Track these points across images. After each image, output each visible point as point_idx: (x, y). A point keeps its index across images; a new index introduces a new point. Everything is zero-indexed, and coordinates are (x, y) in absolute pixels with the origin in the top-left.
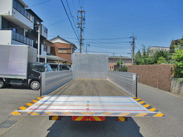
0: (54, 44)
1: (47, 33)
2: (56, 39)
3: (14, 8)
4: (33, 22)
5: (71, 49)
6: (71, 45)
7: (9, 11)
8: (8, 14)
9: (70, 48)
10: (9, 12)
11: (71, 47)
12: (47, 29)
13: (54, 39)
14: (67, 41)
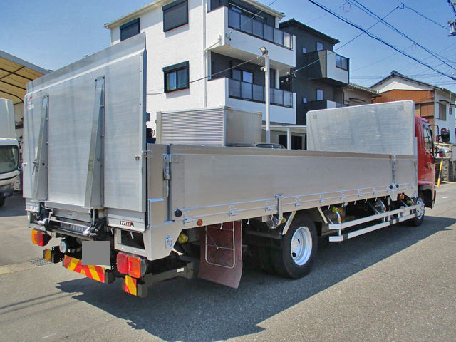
0: (383, 95)
1: (348, 70)
2: (386, 83)
3: (229, 27)
4: (294, 49)
5: (433, 103)
6: (433, 92)
7: (220, 36)
8: (218, 45)
9: (431, 101)
10: (220, 40)
11: (433, 98)
12: (348, 60)
13: (381, 83)
14: (420, 83)
